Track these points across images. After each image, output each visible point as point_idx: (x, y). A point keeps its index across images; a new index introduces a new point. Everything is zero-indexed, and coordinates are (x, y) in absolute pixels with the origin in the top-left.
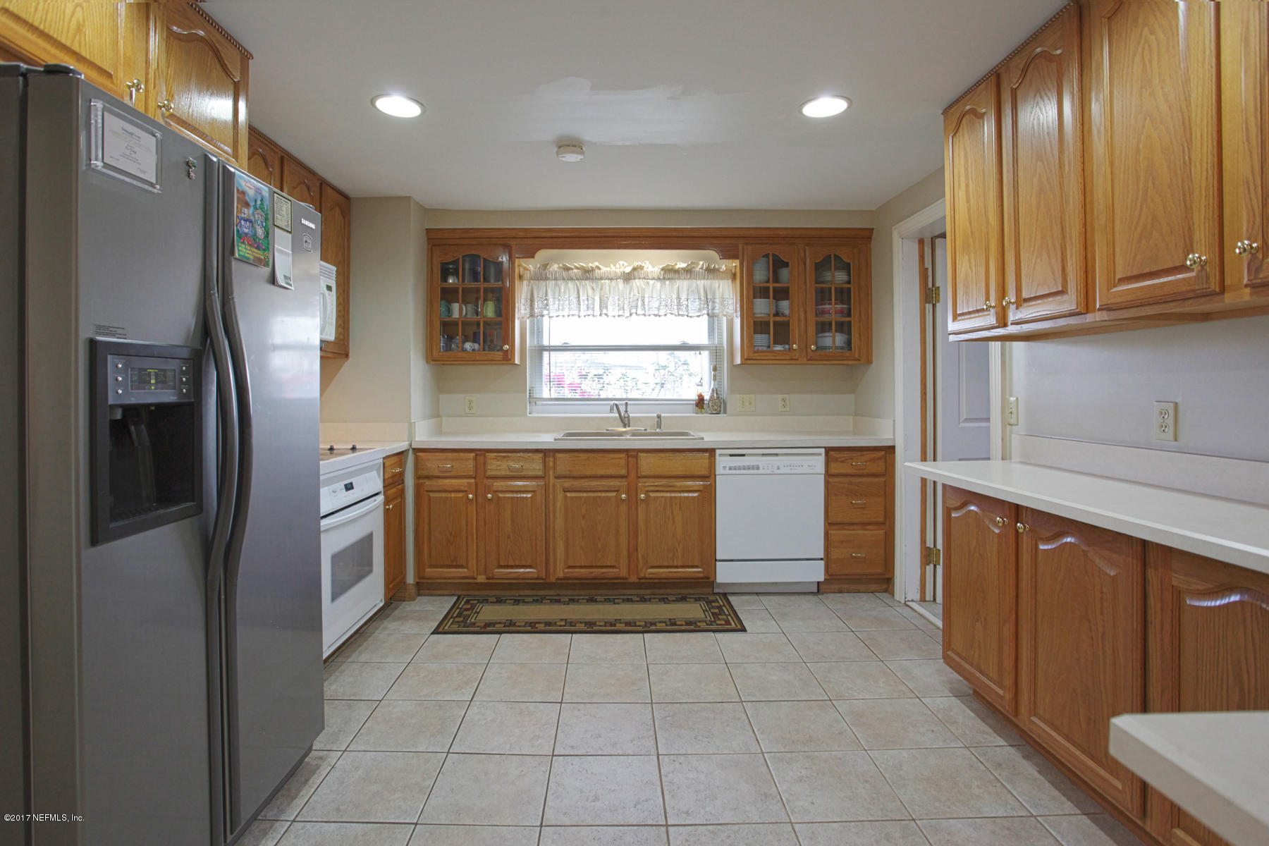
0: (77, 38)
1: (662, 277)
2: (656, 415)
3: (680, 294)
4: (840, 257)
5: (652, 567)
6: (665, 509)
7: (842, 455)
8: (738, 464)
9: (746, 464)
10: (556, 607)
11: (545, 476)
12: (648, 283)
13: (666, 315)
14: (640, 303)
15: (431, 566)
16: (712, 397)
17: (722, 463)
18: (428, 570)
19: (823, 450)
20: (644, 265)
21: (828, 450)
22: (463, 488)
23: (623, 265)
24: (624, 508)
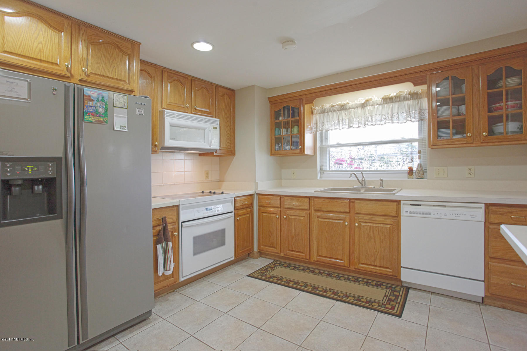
0: (39, 54)
1: (382, 103)
2: (379, 179)
3: (393, 111)
4: (511, 68)
5: (362, 264)
6: (370, 232)
7: (502, 210)
8: (415, 210)
9: (422, 211)
10: (312, 275)
11: (310, 209)
12: (374, 107)
13: (385, 124)
14: (370, 119)
15: (263, 245)
16: (417, 169)
17: (405, 210)
18: (262, 247)
19: (484, 205)
20: (372, 98)
21: (488, 206)
22: (275, 212)
23: (361, 99)
24: (347, 229)
